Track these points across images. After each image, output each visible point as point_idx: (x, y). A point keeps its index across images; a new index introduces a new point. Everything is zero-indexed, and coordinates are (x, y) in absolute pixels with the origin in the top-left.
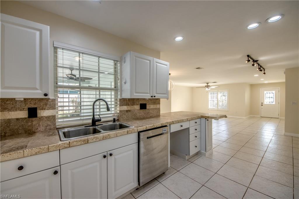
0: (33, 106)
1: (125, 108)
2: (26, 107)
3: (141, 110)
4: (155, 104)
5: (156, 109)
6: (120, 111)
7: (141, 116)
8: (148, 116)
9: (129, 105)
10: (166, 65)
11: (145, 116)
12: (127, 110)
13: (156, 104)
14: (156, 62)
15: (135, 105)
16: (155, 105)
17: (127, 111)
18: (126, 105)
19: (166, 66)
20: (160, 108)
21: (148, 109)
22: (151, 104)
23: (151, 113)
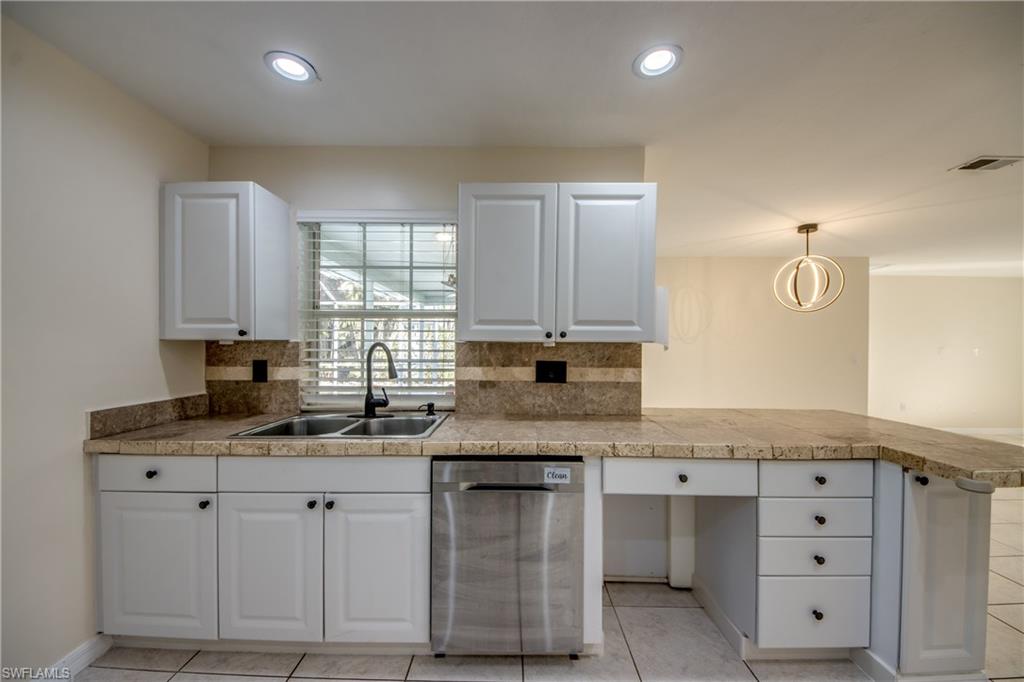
0: (261, 357)
1: (476, 373)
2: (250, 360)
3: (539, 384)
4: (610, 366)
5: (616, 388)
6: (458, 382)
7: (540, 406)
8: (573, 412)
9: (489, 364)
10: (638, 197)
11: (558, 408)
12: (484, 379)
13: (617, 366)
14: (576, 197)
15: (516, 366)
16: (612, 370)
17: (483, 385)
18: (481, 364)
19: (634, 202)
20: (640, 384)
21: (576, 385)
22: (592, 366)
23: (592, 401)
